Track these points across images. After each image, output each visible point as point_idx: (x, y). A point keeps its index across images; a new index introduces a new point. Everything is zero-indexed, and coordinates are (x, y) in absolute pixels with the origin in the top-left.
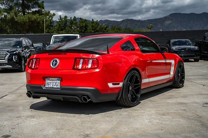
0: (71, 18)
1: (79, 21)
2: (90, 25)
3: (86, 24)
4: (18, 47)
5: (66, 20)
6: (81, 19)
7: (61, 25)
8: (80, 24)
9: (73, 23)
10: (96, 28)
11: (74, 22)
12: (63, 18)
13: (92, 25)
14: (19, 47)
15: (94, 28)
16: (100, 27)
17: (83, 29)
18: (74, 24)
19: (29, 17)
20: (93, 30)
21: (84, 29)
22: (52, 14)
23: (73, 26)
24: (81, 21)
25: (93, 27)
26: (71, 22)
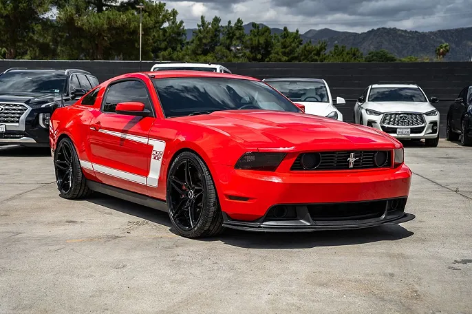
0: (230, 22)
1: (251, 31)
2: (278, 42)
3: (266, 39)
4: (56, 91)
5: (216, 27)
6: (254, 25)
7: (204, 41)
8: (251, 39)
9: (235, 35)
10: (292, 51)
11: (237, 33)
12: (209, 24)
13: (282, 43)
14: (58, 91)
15: (287, 50)
16: (305, 47)
17: (259, 53)
18: (237, 38)
19: (109, 18)
20: (284, 53)
21: (262, 51)
22: (170, 11)
23: (234, 42)
24: (256, 30)
25: (284, 47)
26: (229, 34)
